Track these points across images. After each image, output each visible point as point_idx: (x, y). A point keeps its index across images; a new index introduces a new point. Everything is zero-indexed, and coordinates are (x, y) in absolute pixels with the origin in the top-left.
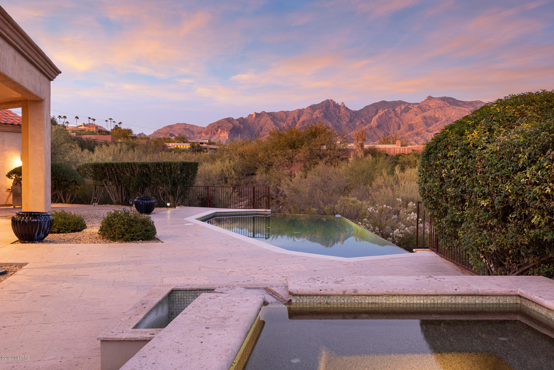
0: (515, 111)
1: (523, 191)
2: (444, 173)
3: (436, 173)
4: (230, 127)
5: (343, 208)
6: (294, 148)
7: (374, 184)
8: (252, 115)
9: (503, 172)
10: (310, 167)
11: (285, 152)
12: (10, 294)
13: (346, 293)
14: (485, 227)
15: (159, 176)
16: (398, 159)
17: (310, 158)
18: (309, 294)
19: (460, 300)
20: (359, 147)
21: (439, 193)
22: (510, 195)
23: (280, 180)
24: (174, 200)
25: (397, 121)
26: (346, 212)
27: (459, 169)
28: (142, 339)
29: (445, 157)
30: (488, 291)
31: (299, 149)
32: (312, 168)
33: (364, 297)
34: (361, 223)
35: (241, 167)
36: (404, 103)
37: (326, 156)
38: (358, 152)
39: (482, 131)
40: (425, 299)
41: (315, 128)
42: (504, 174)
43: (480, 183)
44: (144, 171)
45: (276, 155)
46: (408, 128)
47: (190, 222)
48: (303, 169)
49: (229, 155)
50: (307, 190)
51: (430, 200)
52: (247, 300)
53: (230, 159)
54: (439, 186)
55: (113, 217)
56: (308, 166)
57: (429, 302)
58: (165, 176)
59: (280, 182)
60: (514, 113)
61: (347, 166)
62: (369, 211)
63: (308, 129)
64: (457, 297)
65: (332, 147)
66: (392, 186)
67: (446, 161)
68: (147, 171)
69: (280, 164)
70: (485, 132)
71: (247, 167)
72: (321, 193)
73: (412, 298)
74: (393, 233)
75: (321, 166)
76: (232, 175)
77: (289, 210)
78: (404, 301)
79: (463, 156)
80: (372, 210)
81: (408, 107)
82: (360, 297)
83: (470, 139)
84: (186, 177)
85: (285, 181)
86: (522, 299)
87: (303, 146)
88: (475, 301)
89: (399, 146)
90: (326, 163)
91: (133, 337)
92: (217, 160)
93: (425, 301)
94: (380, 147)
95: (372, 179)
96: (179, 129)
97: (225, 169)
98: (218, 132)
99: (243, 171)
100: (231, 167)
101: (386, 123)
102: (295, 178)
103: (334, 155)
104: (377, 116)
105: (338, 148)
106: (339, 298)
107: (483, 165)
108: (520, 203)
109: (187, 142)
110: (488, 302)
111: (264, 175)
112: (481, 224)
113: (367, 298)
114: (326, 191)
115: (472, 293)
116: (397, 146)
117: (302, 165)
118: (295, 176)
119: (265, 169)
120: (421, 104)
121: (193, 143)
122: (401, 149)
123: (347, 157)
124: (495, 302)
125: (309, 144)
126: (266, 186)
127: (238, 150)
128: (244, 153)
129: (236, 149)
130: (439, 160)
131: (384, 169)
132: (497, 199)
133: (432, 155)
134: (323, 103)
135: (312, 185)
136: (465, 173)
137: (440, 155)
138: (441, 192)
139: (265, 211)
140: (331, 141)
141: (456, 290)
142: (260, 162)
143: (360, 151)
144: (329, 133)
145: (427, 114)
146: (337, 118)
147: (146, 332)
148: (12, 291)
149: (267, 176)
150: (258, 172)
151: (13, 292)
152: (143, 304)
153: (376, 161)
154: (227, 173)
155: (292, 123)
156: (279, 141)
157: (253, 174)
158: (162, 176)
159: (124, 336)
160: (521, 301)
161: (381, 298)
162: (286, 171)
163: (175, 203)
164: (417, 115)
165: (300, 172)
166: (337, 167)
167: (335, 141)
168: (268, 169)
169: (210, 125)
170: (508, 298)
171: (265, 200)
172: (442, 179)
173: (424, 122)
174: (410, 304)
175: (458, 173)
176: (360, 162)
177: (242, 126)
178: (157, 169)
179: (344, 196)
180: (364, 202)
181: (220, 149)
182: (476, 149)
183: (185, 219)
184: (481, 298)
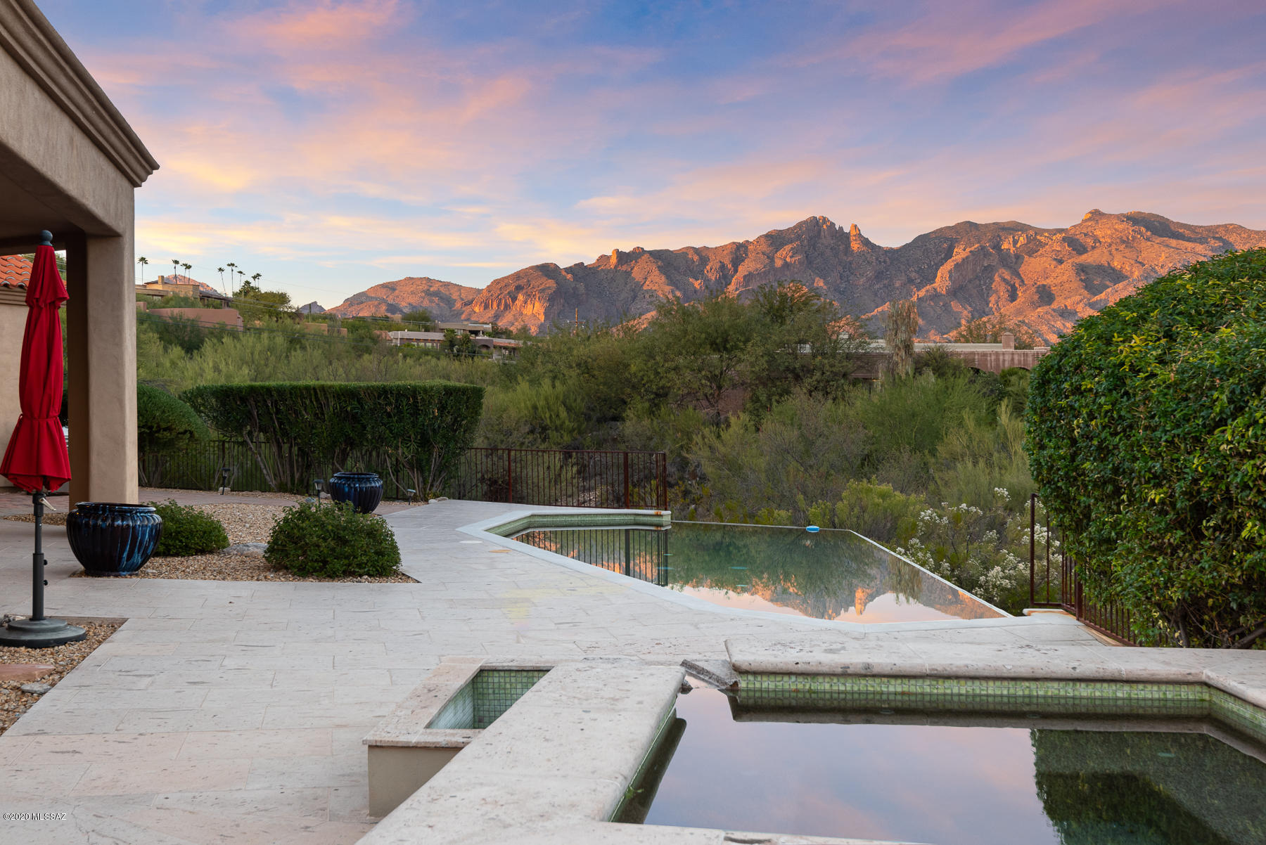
0: (1225, 293)
1: (1225, 471)
2: (1078, 427)
3: (1061, 427)
4: (549, 288)
5: (855, 510)
6: (725, 349)
7: (942, 450)
8: (608, 258)
9: (1187, 427)
10: (769, 399)
11: (700, 361)
12: (122, 677)
13: (849, 671)
14: (1160, 549)
15: (385, 420)
16: (1007, 383)
17: (769, 378)
18: (774, 670)
19: (1084, 691)
20: (899, 349)
21: (1070, 472)
22: (1201, 479)
23: (688, 435)
24: (425, 482)
25: (1008, 277)
26: (865, 523)
27: (1106, 420)
28: (449, 745)
29: (1077, 390)
30: (1140, 673)
31: (739, 354)
32: (775, 404)
33: (885, 680)
34: (903, 551)
35: (583, 400)
36: (1023, 228)
37: (810, 372)
38: (897, 363)
39: (1151, 336)
40: (1010, 686)
41: (781, 296)
42: (1189, 433)
43: (1145, 451)
44: (349, 409)
45: (676, 369)
46: (1036, 297)
47: (472, 538)
48: (748, 405)
49: (550, 366)
50: (762, 463)
51: (1053, 490)
52: (652, 675)
53: (555, 378)
54: (1069, 457)
55: (299, 520)
56: (763, 398)
57: (1020, 693)
58: (400, 420)
59: (690, 439)
60: (1222, 298)
61: (869, 399)
62: (922, 520)
63: (761, 299)
64: (1078, 684)
65: (828, 350)
66: (991, 455)
67: (1078, 400)
68: (354, 408)
69: (689, 393)
70: (1159, 339)
71: (599, 398)
72: (798, 470)
73: (984, 683)
74: (987, 576)
75: (798, 400)
76: (560, 419)
77: (716, 514)
78: (969, 689)
79: (1110, 391)
80: (931, 518)
81: (1034, 239)
82: (878, 680)
83: (1124, 354)
84: (453, 425)
85: (703, 437)
86: (1213, 691)
87: (750, 344)
88: (1115, 692)
89: (1011, 347)
90: (810, 392)
91: (431, 741)
92: (520, 378)
93: (1012, 691)
94: (959, 350)
95: (937, 436)
96: (413, 293)
97: (542, 403)
98: (517, 302)
99: (589, 408)
100: (557, 398)
101: (978, 282)
102: (731, 430)
103: (834, 369)
104: (949, 265)
105: (844, 352)
106: (835, 680)
107: (1149, 412)
108: (1222, 495)
109: (434, 329)
110: (1142, 695)
111: (646, 422)
112: (1153, 543)
113: (893, 681)
114: (811, 467)
115: (1108, 675)
116: (1004, 347)
117: (748, 395)
118: (728, 426)
119: (647, 405)
120: (1072, 231)
121: (453, 331)
122: (1016, 357)
123: (868, 375)
124: (1156, 696)
125: (766, 339)
126: (652, 450)
127: (575, 352)
128: (590, 360)
129: (570, 349)
130: (1067, 397)
131: (967, 409)
132: (1180, 486)
133: (1053, 386)
134: (800, 225)
135: (774, 449)
136: (1119, 429)
137: (1066, 385)
138: (1073, 471)
139: (657, 515)
140: (825, 331)
141: (1074, 668)
142: (634, 387)
143: (902, 360)
144: (818, 311)
145: (1087, 258)
146: (840, 268)
147: (453, 735)
148: (120, 671)
149: (655, 423)
150: (629, 413)
151: (124, 673)
152: (429, 691)
153: (947, 388)
154: (548, 415)
155: (718, 281)
156: (685, 332)
157: (616, 418)
158: (392, 422)
159: (414, 739)
160: (1210, 695)
161: (920, 682)
162: (705, 413)
163: (425, 489)
164: (1061, 262)
165: (741, 415)
166: (842, 403)
167: (833, 332)
168: (656, 405)
169: (496, 282)
170: (1184, 688)
171: (654, 487)
172: (1074, 442)
173: (1081, 280)
174: (980, 695)
175: (1104, 428)
176: (903, 391)
177: (581, 287)
178: (380, 404)
179: (859, 480)
180: (913, 497)
181: (528, 349)
182: (1135, 377)
183: (459, 529)
184: (1127, 688)
